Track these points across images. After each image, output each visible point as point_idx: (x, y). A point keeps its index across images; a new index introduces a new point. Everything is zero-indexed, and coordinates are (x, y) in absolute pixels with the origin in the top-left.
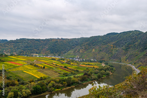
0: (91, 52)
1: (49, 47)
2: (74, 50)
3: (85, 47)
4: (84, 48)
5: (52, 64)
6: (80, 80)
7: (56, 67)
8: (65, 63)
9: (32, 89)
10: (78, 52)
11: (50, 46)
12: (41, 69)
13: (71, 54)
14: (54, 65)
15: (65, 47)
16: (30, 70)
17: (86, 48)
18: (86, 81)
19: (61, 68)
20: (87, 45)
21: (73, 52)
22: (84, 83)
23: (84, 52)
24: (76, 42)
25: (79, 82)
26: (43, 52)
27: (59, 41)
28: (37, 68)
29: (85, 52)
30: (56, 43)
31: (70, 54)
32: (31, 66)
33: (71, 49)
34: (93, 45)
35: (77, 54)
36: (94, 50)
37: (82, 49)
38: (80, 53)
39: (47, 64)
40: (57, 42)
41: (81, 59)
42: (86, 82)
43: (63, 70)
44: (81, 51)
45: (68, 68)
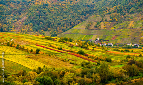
0: (125, 27)
1: (29, 17)
2: (86, 23)
3: (110, 17)
4: (109, 19)
5: (51, 46)
6: (125, 73)
7: (62, 52)
8: (76, 46)
9: (35, 82)
10: (96, 27)
11: (30, 14)
12: (33, 55)
13: (81, 32)
14: (55, 49)
15: (64, 18)
16: (10, 54)
17: (115, 20)
18: (137, 75)
19: (73, 55)
20: (115, 12)
21: (83, 27)
22: (133, 79)
23: (109, 28)
24: (88, 6)
25: (124, 75)
26: (16, 27)
27: (49, 3)
28: (24, 53)
29: (113, 28)
30: (45, 9)
31: (77, 33)
32: (9, 48)
33: (79, 22)
34: (130, 13)
35: (93, 31)
36: (132, 24)
37: (106, 21)
38: (99, 29)
39: (41, 46)
40: (47, 5)
41: (105, 42)
42: (136, 77)
43: (77, 57)
44: (102, 26)
45: (86, 55)
